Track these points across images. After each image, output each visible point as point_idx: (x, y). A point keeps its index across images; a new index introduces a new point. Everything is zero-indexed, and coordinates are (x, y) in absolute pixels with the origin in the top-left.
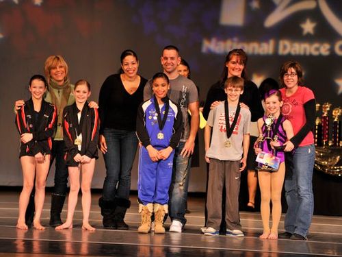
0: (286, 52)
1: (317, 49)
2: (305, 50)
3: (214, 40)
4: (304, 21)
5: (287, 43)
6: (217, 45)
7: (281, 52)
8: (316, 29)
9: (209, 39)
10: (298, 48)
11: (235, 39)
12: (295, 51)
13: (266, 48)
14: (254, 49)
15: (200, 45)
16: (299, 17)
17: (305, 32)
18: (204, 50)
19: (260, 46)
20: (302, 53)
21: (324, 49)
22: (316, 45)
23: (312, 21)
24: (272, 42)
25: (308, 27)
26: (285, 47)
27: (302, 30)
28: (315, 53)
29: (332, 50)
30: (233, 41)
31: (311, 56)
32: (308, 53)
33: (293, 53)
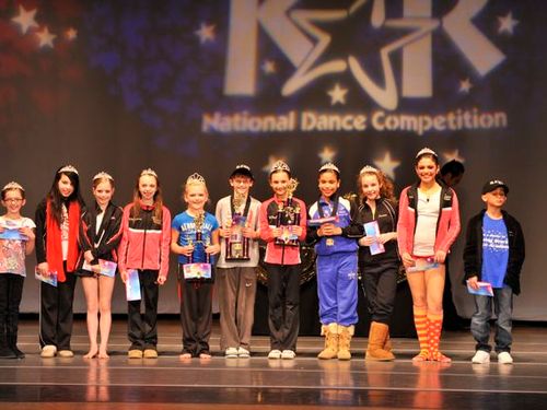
0: (311, 127)
1: (350, 123)
2: (335, 123)
3: (217, 116)
4: (331, 87)
5: (311, 115)
6: (221, 121)
7: (305, 127)
8: (347, 97)
9: (211, 114)
10: (327, 122)
11: (245, 113)
12: (322, 126)
13: (285, 123)
14: (269, 124)
15: (200, 122)
16: (326, 82)
17: (334, 101)
18: (205, 128)
19: (277, 121)
20: (331, 127)
21: (359, 123)
22: (349, 118)
23: (342, 87)
24: (292, 115)
25: (338, 94)
26: (309, 121)
27: (329, 98)
28: (348, 128)
29: (368, 123)
30: (242, 116)
31: (343, 132)
32: (338, 128)
33: (320, 128)
